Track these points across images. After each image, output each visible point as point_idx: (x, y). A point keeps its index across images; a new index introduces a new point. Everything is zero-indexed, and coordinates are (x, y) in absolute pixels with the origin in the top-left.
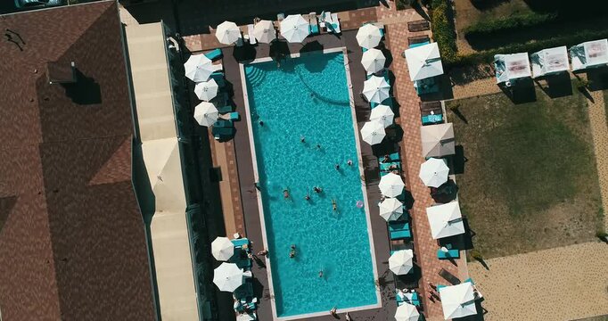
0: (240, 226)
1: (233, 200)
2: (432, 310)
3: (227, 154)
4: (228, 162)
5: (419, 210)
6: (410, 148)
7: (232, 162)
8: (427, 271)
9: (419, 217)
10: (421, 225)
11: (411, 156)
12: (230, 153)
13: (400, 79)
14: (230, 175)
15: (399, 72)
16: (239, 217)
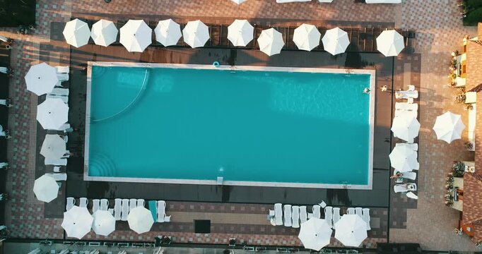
0: (263, 209)
1: (233, 212)
2: (387, 17)
3: (182, 210)
4: (191, 211)
5: (277, 13)
6: (209, 11)
7: (192, 207)
8: (345, 16)
9: (286, 14)
10: (294, 14)
11: (218, 11)
12: (182, 207)
13: (133, 9)
14: (206, 211)
15: (125, 9)
16: (253, 208)
